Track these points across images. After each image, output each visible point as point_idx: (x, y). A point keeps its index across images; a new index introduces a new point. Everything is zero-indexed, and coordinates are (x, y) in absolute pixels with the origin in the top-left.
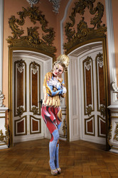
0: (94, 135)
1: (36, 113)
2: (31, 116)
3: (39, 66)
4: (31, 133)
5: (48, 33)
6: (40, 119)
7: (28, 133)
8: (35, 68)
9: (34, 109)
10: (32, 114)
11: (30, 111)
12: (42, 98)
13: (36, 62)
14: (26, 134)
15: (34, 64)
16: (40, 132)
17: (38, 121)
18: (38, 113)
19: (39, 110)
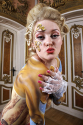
1: (7, 82)
2: (1, 86)
3: (12, 34)
5: (23, 5)
8: (8, 36)
9: (5, 77)
12: (14, 66)
13: (10, 30)
15: (8, 33)
17: (10, 89)
18: (10, 81)
19: (10, 78)
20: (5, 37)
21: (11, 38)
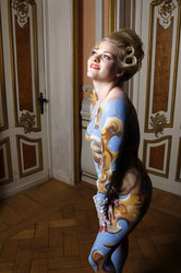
0: (166, 176)
1: (29, 129)
2: (19, 137)
4: (22, 176)
6: (39, 141)
7: (16, 176)
8: (22, 9)
9: (25, 118)
10: (21, 131)
11: (17, 125)
12: (41, 90)
14: (11, 179)
16: (41, 168)
17: (36, 144)
18: (36, 126)
19: (36, 119)
20: (14, 12)
21: (30, 14)
